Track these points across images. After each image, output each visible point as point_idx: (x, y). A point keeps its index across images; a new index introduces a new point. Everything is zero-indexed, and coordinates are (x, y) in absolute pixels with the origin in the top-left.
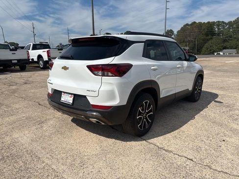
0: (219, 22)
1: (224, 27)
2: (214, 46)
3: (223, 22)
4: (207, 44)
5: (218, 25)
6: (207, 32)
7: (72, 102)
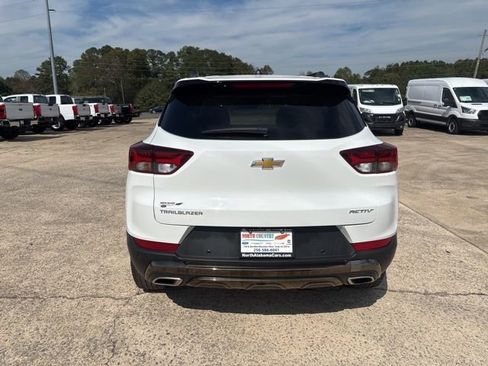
0: (152, 50)
1: (162, 62)
2: (155, 96)
3: (160, 53)
4: (142, 92)
5: (153, 58)
6: (137, 68)
7: (290, 250)
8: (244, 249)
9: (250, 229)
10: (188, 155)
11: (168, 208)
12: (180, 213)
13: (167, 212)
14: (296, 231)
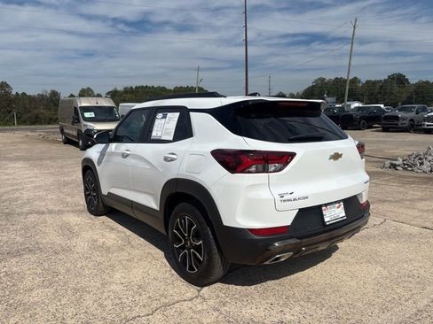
7: (344, 214)
8: (326, 220)
9: (326, 205)
10: (292, 155)
11: (286, 197)
12: (295, 200)
13: (284, 201)
14: (345, 201)
